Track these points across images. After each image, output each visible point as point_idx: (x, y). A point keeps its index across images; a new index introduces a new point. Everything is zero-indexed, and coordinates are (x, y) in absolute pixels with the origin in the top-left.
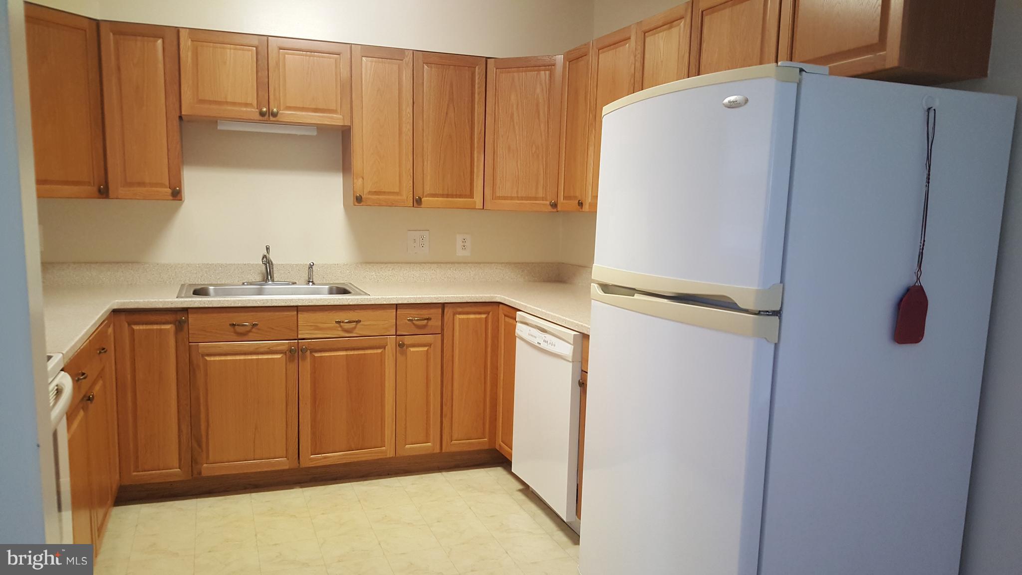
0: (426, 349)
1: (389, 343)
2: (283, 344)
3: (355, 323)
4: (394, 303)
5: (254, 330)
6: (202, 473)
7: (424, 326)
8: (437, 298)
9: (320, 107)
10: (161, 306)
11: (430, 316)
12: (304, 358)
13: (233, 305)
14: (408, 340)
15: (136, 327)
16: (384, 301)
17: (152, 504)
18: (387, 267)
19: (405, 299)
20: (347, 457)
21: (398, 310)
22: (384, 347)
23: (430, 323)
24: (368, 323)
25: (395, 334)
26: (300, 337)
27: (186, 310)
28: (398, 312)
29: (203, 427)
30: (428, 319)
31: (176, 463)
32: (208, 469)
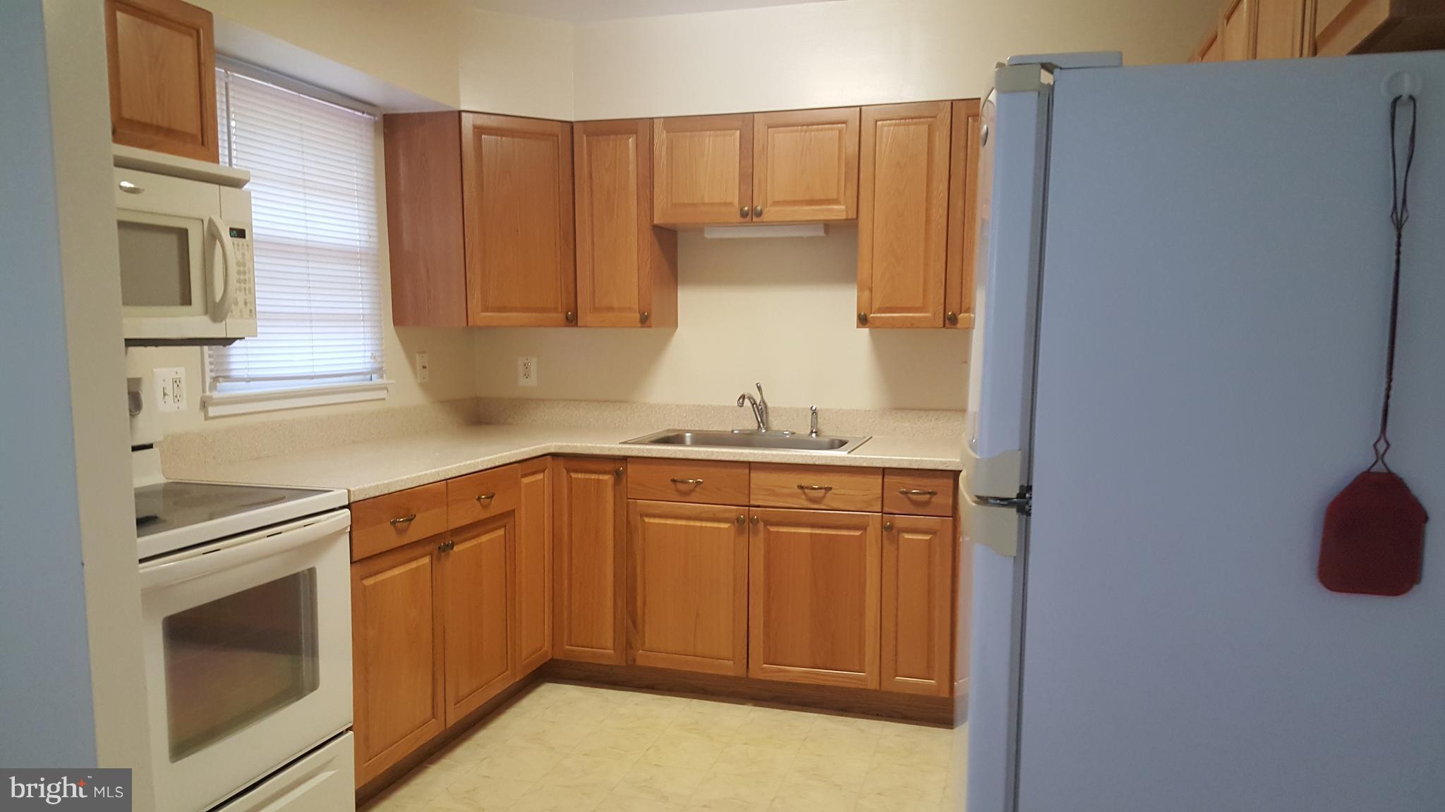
0: (927, 537)
1: (871, 523)
2: (732, 510)
3: (823, 491)
4: (878, 466)
5: (697, 489)
6: (637, 661)
7: (925, 504)
8: (946, 463)
9: (818, 196)
10: (597, 452)
11: (935, 489)
12: (756, 532)
13: (673, 456)
14: (901, 521)
15: (574, 475)
16: (864, 462)
17: (580, 687)
18: (927, 416)
19: (895, 460)
20: (810, 676)
21: (886, 476)
22: (863, 528)
23: (935, 499)
24: (843, 492)
25: (880, 510)
26: (752, 503)
27: (625, 459)
28: (885, 480)
29: (639, 603)
30: (932, 494)
31: (610, 643)
32: (645, 658)
